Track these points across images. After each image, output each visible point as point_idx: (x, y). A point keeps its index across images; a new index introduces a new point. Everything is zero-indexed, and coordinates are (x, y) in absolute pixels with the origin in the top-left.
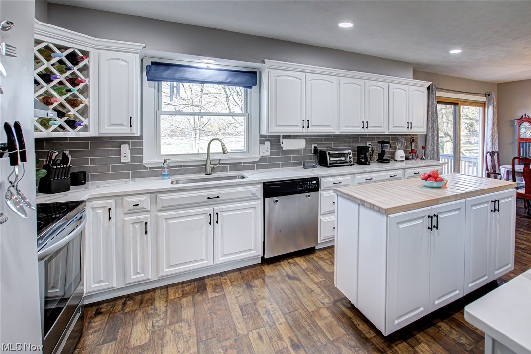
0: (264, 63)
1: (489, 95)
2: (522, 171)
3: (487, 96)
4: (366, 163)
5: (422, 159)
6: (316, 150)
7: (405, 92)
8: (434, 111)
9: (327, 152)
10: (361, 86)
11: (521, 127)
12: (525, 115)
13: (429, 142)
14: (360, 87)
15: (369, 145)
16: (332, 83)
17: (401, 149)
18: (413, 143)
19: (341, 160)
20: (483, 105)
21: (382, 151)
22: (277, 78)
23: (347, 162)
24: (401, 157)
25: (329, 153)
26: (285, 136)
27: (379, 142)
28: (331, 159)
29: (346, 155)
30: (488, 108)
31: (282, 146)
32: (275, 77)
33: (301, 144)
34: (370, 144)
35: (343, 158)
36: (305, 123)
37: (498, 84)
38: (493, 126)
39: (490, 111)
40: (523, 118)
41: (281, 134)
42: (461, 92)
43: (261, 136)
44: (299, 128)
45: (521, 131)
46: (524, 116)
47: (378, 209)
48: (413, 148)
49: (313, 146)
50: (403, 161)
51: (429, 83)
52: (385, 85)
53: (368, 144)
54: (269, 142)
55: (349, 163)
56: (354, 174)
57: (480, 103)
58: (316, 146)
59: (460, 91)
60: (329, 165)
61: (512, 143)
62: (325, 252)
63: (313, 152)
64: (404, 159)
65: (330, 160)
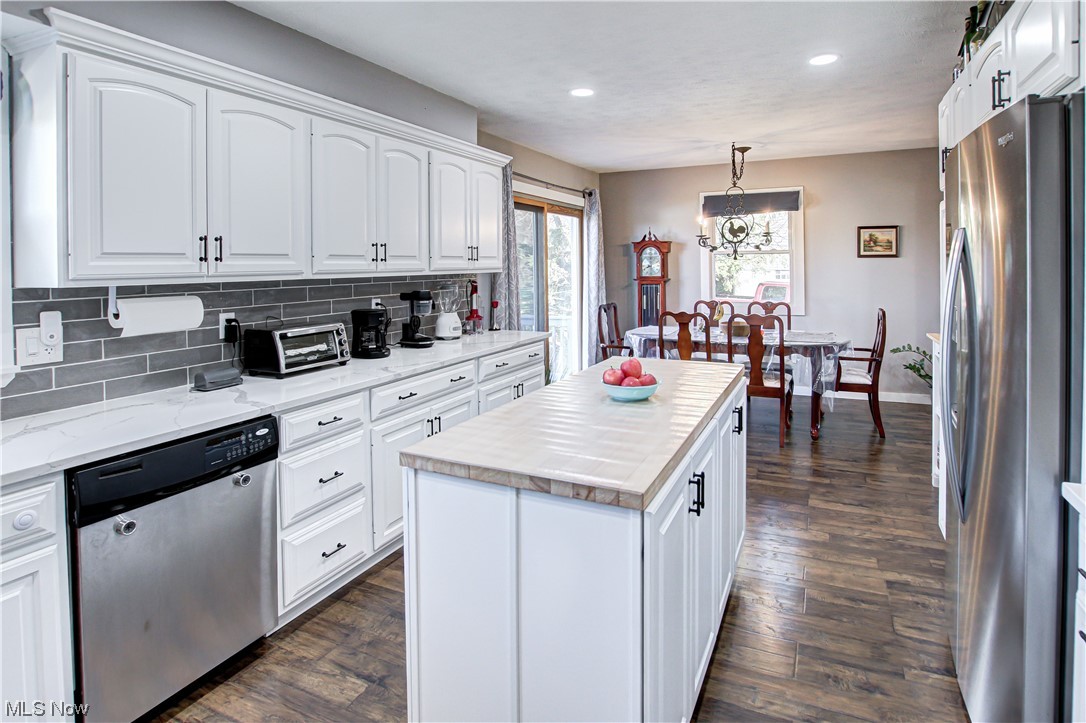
0: (46, 21)
1: (590, 194)
2: (676, 338)
3: (586, 196)
4: (380, 352)
5: (491, 329)
6: (231, 329)
7: (462, 173)
8: (511, 222)
9: (277, 334)
10: (367, 147)
11: (644, 256)
12: (650, 234)
13: (502, 291)
14: (363, 149)
15: (377, 304)
16: (292, 128)
17: (450, 311)
18: (474, 295)
19: (318, 352)
20: (578, 213)
21: (412, 317)
22: (102, 87)
23: (335, 357)
24: (455, 329)
25: (283, 337)
26: (125, 292)
27: (404, 297)
28: (291, 352)
29: (330, 337)
30: (589, 219)
31: (114, 324)
32: (92, 80)
33: (187, 315)
34: (379, 301)
35: (323, 347)
36: (210, 247)
37: (601, 175)
38: (599, 255)
39: (593, 226)
40: (647, 239)
41: (112, 285)
42: (548, 185)
43: (20, 294)
44: (187, 263)
45: (644, 264)
46: (648, 236)
47: (610, 498)
48: (474, 308)
49: (223, 317)
50: (458, 338)
51: (506, 159)
52: (421, 152)
53: (374, 302)
54: (58, 315)
55: (340, 359)
56: (370, 389)
57: (576, 210)
58: (232, 316)
59: (547, 183)
60: (284, 370)
61: (627, 286)
62: (302, 636)
63: (222, 336)
64: (459, 333)
65: (284, 355)
